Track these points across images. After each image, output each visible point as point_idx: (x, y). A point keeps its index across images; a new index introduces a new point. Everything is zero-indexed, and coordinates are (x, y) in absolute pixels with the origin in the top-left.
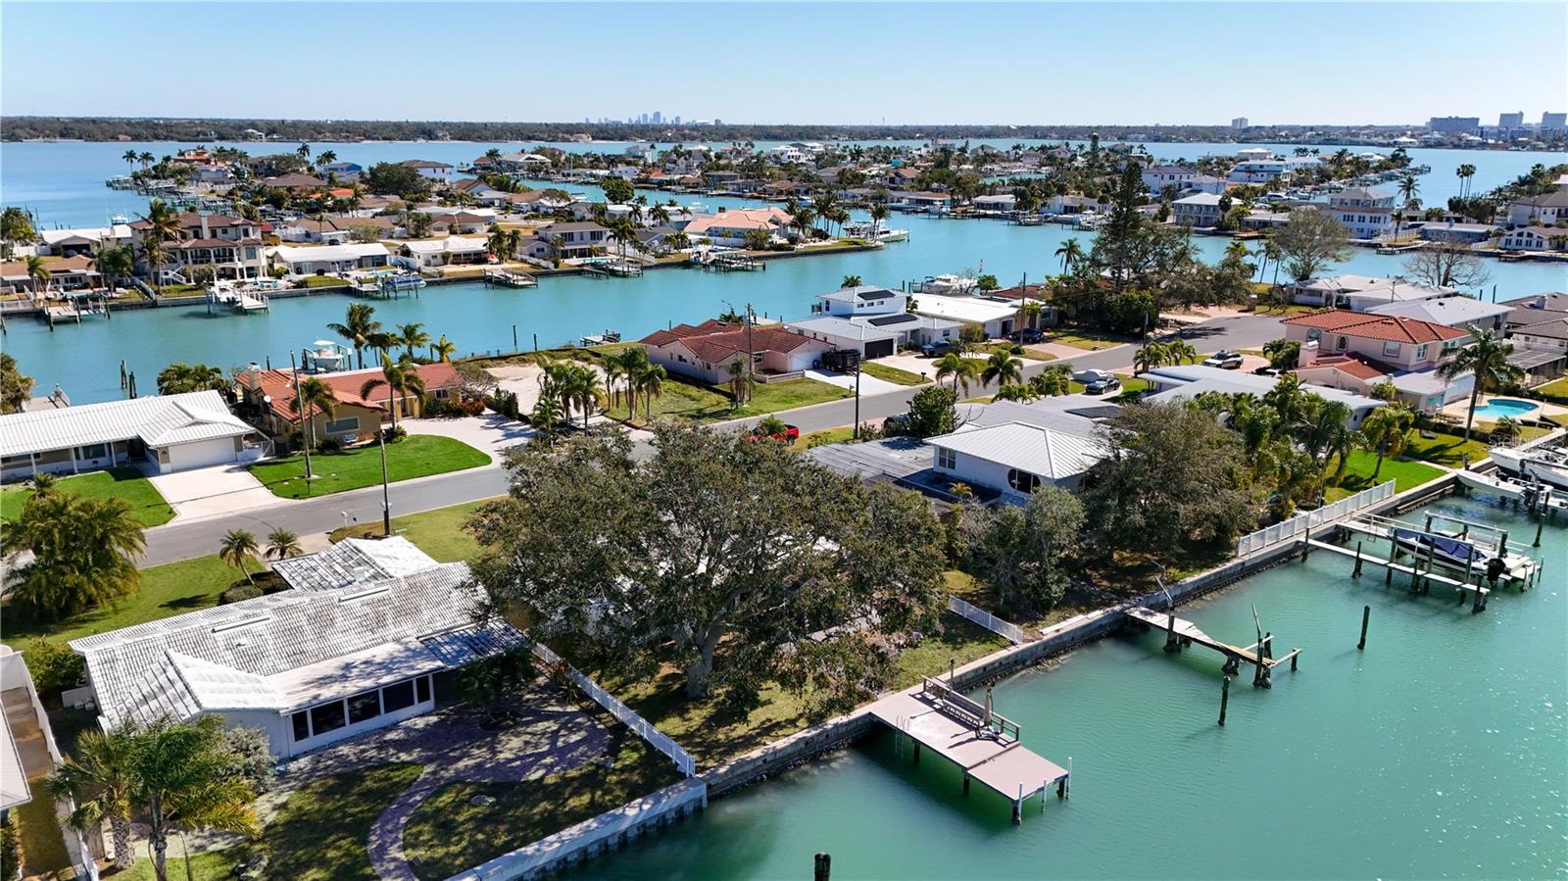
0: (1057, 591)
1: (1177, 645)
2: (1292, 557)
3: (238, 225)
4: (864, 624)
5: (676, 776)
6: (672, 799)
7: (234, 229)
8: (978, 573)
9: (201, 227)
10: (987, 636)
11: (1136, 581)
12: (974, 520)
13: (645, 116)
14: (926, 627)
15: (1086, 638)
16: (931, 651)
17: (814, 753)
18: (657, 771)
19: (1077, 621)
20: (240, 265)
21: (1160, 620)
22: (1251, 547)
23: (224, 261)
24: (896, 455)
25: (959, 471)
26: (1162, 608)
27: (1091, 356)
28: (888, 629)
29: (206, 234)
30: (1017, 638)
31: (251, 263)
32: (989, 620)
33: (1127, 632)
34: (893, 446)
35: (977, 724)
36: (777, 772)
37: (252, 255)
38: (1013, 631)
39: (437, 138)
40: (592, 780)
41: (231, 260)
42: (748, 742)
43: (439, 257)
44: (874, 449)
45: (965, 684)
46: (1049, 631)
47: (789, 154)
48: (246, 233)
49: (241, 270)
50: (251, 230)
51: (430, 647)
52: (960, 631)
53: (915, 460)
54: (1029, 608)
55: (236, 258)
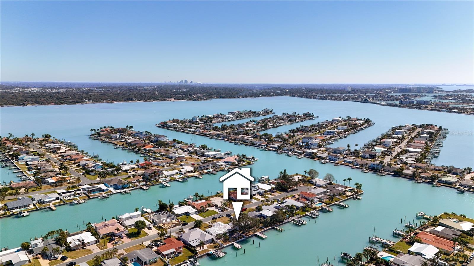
0: (268, 225)
1: (277, 229)
2: (289, 222)
4: (255, 228)
5: (244, 237)
6: (245, 238)
8: (263, 224)
10: (264, 229)
11: (275, 224)
12: (263, 220)
13: (182, 81)
14: (259, 228)
15: (271, 229)
16: (260, 230)
17: (252, 236)
18: (243, 237)
19: (270, 227)
21: (276, 227)
22: (285, 221)
24: (257, 213)
25: (262, 215)
26: (276, 226)
27: (280, 195)
28: (257, 228)
30: (265, 229)
32: (264, 228)
33: (274, 228)
34: (257, 212)
35: (262, 234)
36: (250, 237)
38: (265, 228)
39: (134, 100)
40: (240, 237)
42: (248, 235)
44: (255, 212)
45: (262, 232)
46: (268, 228)
47: (230, 117)
51: (228, 230)
52: (261, 228)
53: (258, 214)
54: (266, 227)
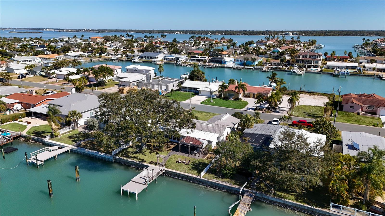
3: (316, 55)
7: (315, 56)
9: (307, 55)
20: (313, 65)
23: (309, 63)
29: (308, 57)
31: (316, 65)
37: (317, 62)
41: (311, 63)
43: (372, 69)
48: (317, 57)
49: (313, 66)
50: (319, 56)
55: (312, 63)
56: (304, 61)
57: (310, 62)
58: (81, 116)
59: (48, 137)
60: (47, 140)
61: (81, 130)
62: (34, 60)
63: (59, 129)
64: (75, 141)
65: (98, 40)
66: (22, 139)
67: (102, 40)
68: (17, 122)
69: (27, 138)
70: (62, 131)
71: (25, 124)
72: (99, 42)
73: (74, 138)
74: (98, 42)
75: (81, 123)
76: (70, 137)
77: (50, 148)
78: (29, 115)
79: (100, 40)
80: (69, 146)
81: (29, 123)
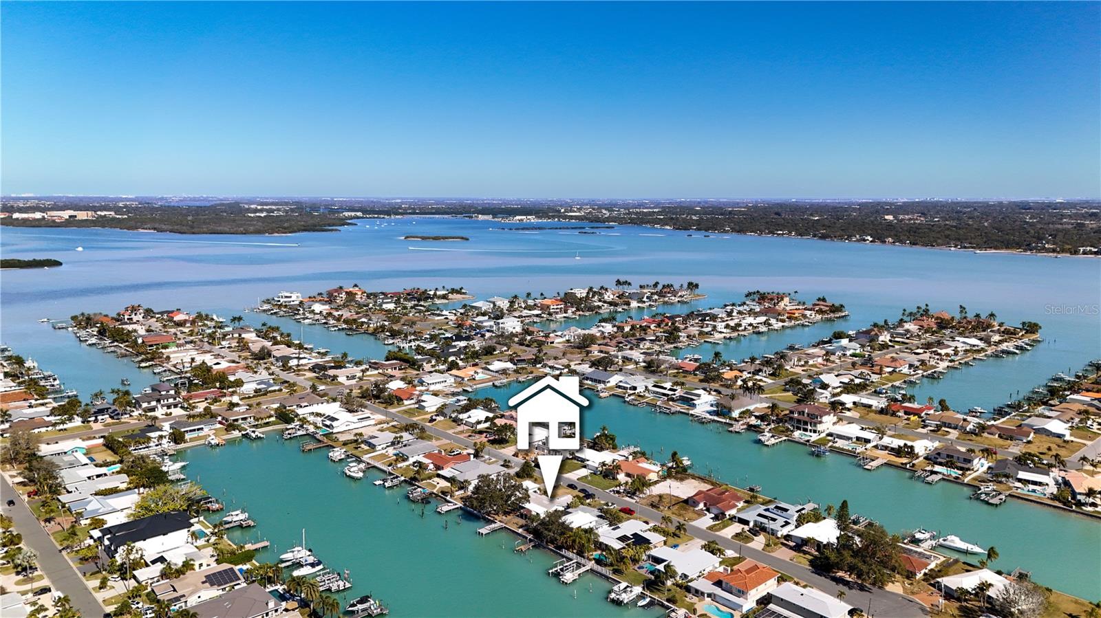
29: (806, 415)
31: (814, 428)
48: (817, 418)
56: (799, 421)
57: (806, 423)
58: (471, 484)
59: (449, 496)
60: (448, 498)
61: (469, 493)
62: (445, 381)
63: (456, 491)
64: (463, 502)
65: (552, 307)
66: (434, 495)
67: (559, 307)
68: (430, 481)
69: (437, 495)
70: (457, 493)
71: (436, 484)
72: (553, 310)
73: (463, 499)
74: (551, 311)
75: (471, 488)
76: (461, 498)
77: (449, 504)
78: (439, 476)
79: (555, 307)
80: (460, 505)
81: (438, 483)
